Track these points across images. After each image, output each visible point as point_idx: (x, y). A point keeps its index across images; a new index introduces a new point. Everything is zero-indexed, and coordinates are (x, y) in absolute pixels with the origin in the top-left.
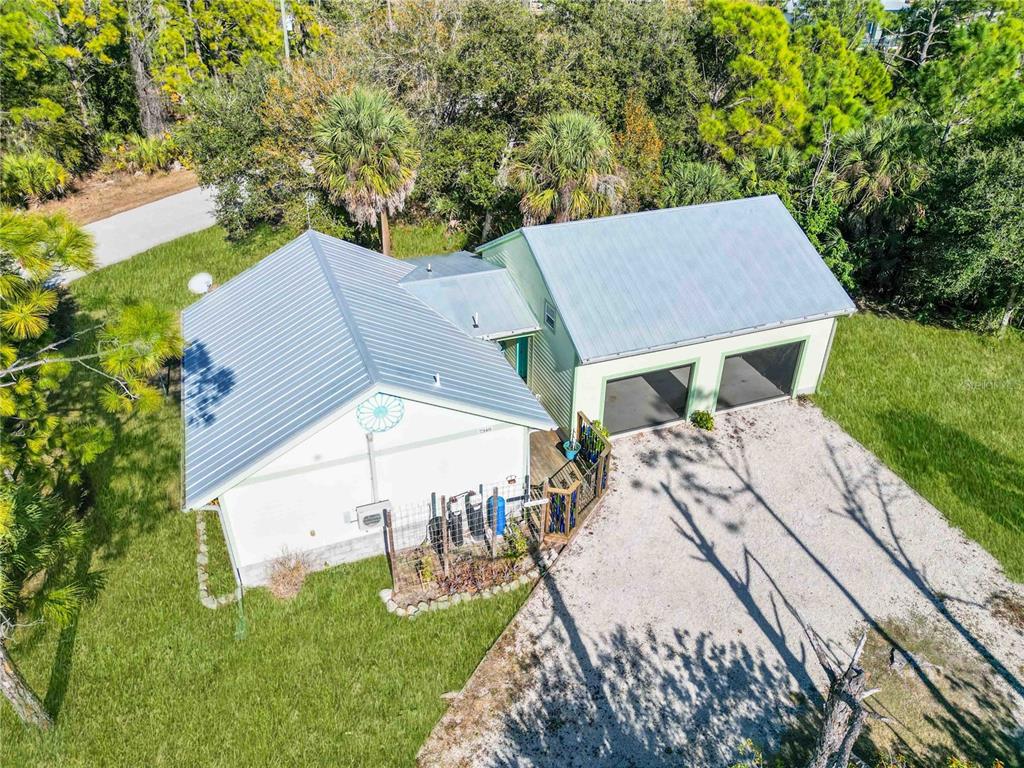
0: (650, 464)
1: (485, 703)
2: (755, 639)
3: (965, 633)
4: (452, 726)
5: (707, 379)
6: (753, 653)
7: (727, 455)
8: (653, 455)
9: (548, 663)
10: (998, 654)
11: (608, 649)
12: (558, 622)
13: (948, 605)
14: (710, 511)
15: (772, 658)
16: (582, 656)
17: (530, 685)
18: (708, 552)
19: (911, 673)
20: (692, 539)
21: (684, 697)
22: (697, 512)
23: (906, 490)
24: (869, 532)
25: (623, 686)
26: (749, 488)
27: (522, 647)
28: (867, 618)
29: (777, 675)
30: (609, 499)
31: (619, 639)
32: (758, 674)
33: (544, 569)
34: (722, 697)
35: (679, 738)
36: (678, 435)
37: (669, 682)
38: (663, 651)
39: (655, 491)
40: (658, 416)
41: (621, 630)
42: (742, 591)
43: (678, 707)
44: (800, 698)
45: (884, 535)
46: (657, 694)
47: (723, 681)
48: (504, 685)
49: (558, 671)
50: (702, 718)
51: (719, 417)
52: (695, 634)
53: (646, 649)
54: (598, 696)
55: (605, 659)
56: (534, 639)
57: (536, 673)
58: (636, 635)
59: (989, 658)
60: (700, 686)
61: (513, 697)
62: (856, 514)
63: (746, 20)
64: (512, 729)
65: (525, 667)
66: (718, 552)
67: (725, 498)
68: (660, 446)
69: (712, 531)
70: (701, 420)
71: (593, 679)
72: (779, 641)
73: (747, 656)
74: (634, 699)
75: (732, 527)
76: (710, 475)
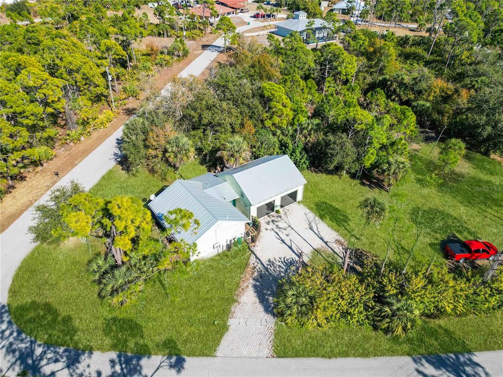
0: (268, 224)
1: (248, 276)
2: (294, 256)
3: (331, 248)
4: (243, 281)
5: (278, 203)
6: (294, 259)
7: (284, 219)
8: (269, 222)
9: (257, 267)
10: (335, 251)
11: (268, 263)
12: (257, 260)
13: (328, 243)
14: (282, 233)
16: (262, 264)
17: (255, 271)
18: (283, 241)
19: (321, 256)
20: (280, 239)
21: (283, 268)
22: (279, 233)
23: (321, 221)
24: (314, 232)
25: (271, 269)
26: (290, 226)
27: (252, 266)
28: (313, 248)
30: (261, 234)
31: (269, 261)
32: (295, 262)
33: (252, 251)
34: (289, 266)
35: (283, 274)
36: (273, 216)
37: (280, 266)
38: (278, 261)
39: (270, 230)
40: (268, 212)
41: (269, 259)
42: (290, 248)
43: (282, 270)
45: (316, 232)
46: (278, 269)
47: (289, 264)
48: (250, 273)
49: (260, 268)
50: (286, 271)
51: (281, 210)
52: (283, 257)
53: (275, 262)
54: (268, 271)
55: (268, 265)
56: (254, 264)
57: (256, 269)
58: (272, 259)
59: (334, 251)
60: (285, 266)
61: (253, 274)
62: (311, 228)
63: (273, 92)
64: (254, 279)
65: (253, 269)
66: (285, 241)
67: (285, 229)
68: (270, 220)
69: (284, 237)
70: (277, 212)
71: (267, 269)
73: (293, 259)
74: (274, 270)
75: (287, 235)
76: (282, 224)
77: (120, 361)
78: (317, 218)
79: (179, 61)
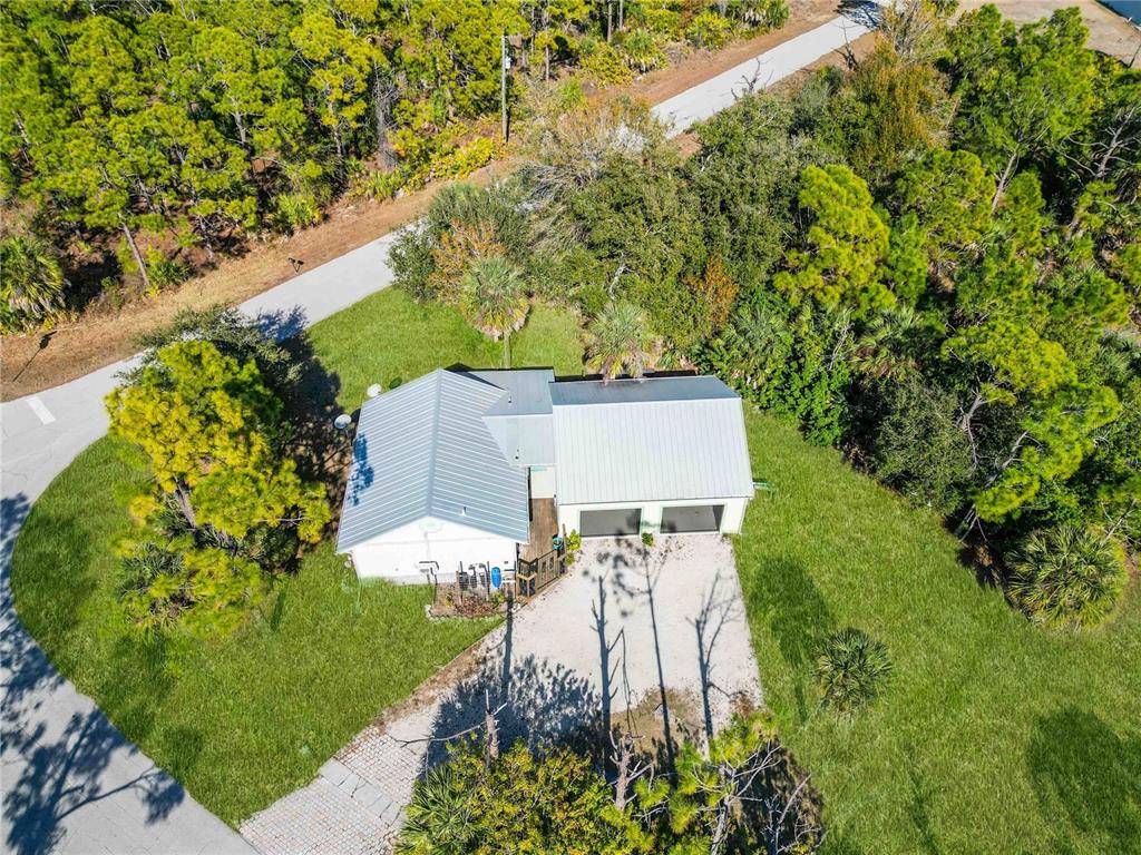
0: (600, 561)
1: (452, 675)
2: (596, 681)
3: (707, 706)
4: (433, 681)
5: (652, 515)
6: (590, 686)
7: (650, 567)
8: (606, 556)
9: (490, 664)
10: (715, 721)
11: (521, 665)
12: (504, 643)
13: (711, 691)
14: (618, 601)
15: (598, 691)
16: (507, 661)
17: (477, 672)
18: (601, 624)
19: (662, 718)
20: (596, 616)
21: (544, 697)
22: (610, 599)
23: (743, 617)
24: (700, 637)
25: (518, 685)
26: (650, 592)
27: (480, 653)
28: (661, 685)
29: (595, 700)
30: (565, 580)
31: (529, 662)
32: (585, 697)
33: (511, 614)
34: (562, 702)
35: (532, 715)
36: (630, 545)
37: (541, 689)
38: (547, 673)
39: (594, 580)
40: (626, 530)
41: (532, 657)
42: (605, 652)
43: (539, 701)
44: (599, 714)
45: (707, 641)
46: (532, 692)
47: (567, 695)
48: (465, 669)
49: (492, 669)
50: (546, 709)
51: (660, 538)
52: (567, 669)
53: (539, 670)
54: (505, 686)
55: (517, 669)
56: (488, 650)
57: (482, 667)
58: (538, 662)
59: (708, 722)
60: (554, 695)
61: (467, 675)
62: (700, 624)
64: (460, 689)
65: (478, 663)
66: (606, 628)
67: (632, 595)
68: (613, 549)
69: (612, 613)
70: (647, 539)
71: (507, 677)
72: (606, 683)
73: (586, 688)
74: (520, 692)
75: (624, 614)
76: (633, 578)
77: (88, 726)
78: (739, 604)
79: (750, 35)
